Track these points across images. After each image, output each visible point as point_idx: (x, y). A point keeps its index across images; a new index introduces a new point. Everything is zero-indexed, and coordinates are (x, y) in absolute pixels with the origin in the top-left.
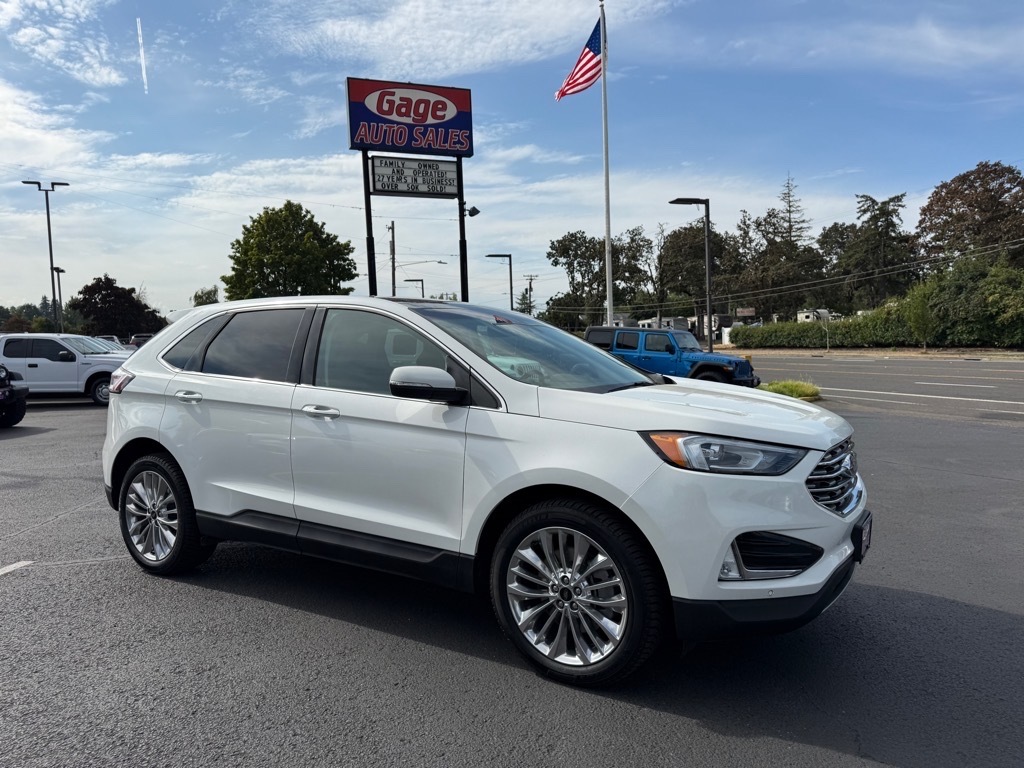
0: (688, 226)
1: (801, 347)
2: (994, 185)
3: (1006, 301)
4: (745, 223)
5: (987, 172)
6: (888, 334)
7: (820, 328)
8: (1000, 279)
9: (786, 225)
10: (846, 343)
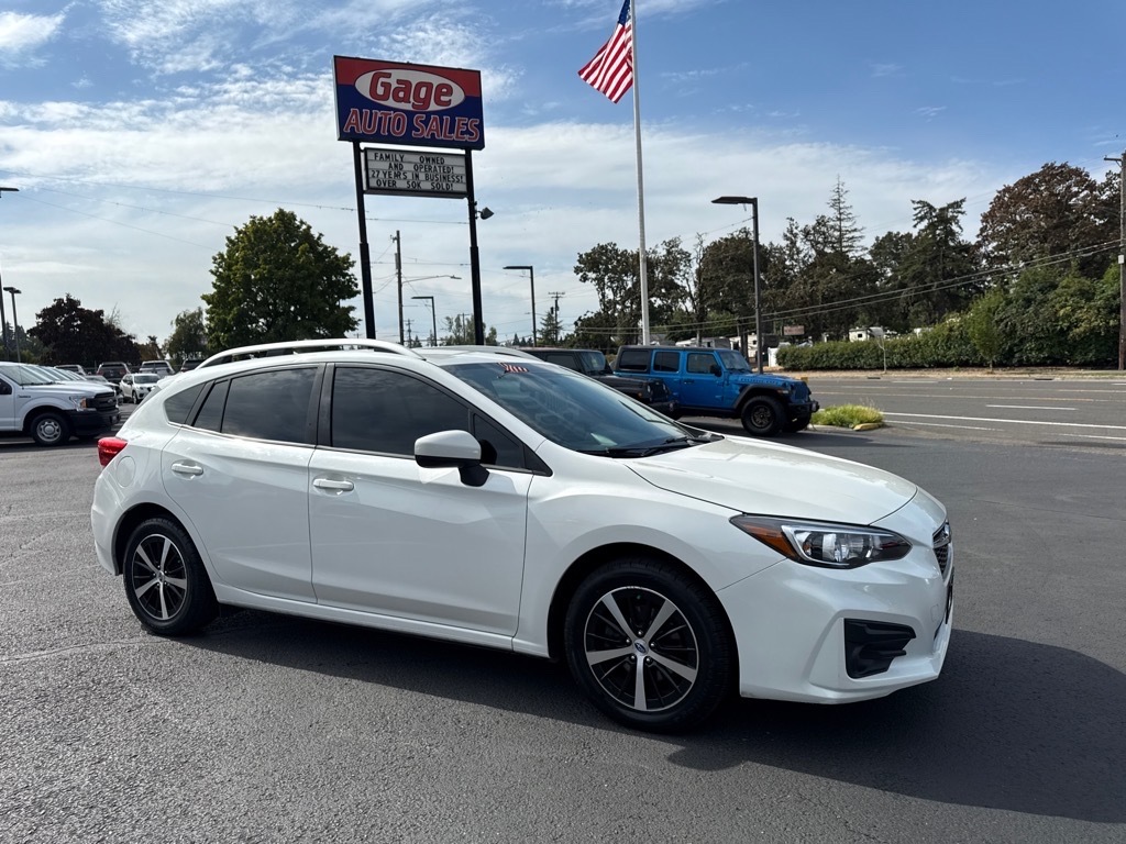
0: (729, 237)
1: (855, 368)
2: (1060, 188)
3: (1078, 314)
4: (791, 232)
5: (1052, 174)
6: (951, 353)
7: (875, 347)
8: (1071, 291)
9: (837, 234)
10: (904, 362)
